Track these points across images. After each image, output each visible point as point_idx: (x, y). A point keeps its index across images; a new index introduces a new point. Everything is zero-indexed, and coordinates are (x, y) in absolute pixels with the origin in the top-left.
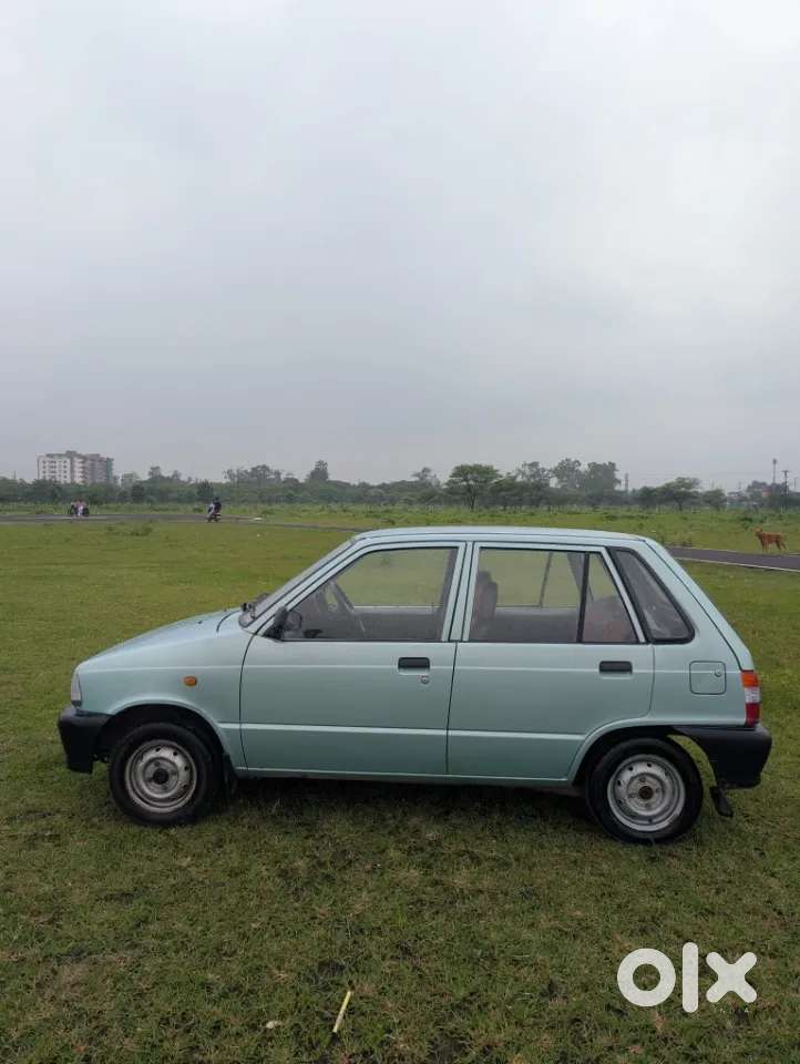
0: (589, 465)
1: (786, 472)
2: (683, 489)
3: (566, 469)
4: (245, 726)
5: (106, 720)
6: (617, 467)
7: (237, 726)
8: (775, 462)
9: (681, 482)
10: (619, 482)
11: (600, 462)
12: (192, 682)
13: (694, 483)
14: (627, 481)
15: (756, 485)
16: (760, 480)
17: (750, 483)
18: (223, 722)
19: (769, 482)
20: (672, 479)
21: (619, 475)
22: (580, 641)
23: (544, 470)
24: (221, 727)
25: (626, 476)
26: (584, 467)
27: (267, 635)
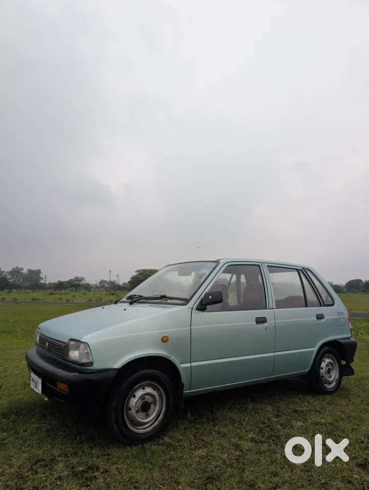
0: (28, 270)
1: (118, 276)
2: (77, 282)
3: (16, 272)
4: (193, 364)
5: (115, 373)
6: (41, 271)
7: (188, 365)
8: (110, 272)
9: (77, 279)
10: (42, 279)
11: (33, 269)
12: (165, 340)
13: (82, 279)
14: (46, 279)
15: (102, 282)
16: (104, 279)
17: (100, 281)
18: (182, 363)
19: (108, 280)
20: (73, 277)
21: (42, 276)
22: (306, 306)
23: (3, 272)
24: (182, 366)
25: (45, 276)
26: (25, 271)
27: (198, 309)
